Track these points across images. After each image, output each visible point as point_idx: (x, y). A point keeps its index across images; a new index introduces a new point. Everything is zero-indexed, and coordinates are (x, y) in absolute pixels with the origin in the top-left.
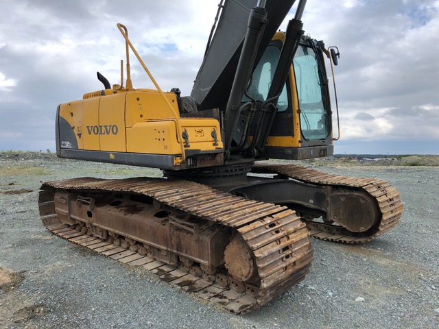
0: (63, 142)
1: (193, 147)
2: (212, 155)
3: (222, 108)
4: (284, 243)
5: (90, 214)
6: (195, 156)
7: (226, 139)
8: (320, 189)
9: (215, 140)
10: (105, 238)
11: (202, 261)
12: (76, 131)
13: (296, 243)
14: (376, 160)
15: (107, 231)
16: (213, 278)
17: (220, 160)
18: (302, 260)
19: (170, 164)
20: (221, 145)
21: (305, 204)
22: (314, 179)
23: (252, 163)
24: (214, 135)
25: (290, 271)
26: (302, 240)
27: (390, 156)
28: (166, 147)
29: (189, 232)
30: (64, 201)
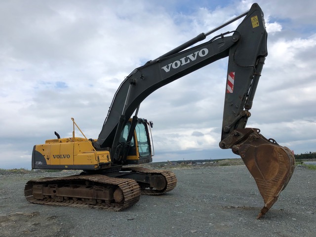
0: (37, 162)
1: (101, 161)
2: (107, 164)
3: (111, 147)
4: (131, 189)
5: (55, 192)
6: (102, 165)
7: (112, 158)
8: (147, 175)
9: (108, 159)
10: (62, 200)
11: (106, 199)
12: (46, 157)
13: (135, 189)
14: (204, 163)
15: (64, 197)
16: (109, 205)
17: (110, 165)
18: (137, 194)
19: (93, 168)
20: (110, 160)
21: (142, 181)
22: (145, 172)
23: (121, 167)
24: (108, 157)
25: (133, 197)
26: (137, 188)
27: (212, 161)
28: (92, 162)
29: (101, 190)
30: (40, 188)
